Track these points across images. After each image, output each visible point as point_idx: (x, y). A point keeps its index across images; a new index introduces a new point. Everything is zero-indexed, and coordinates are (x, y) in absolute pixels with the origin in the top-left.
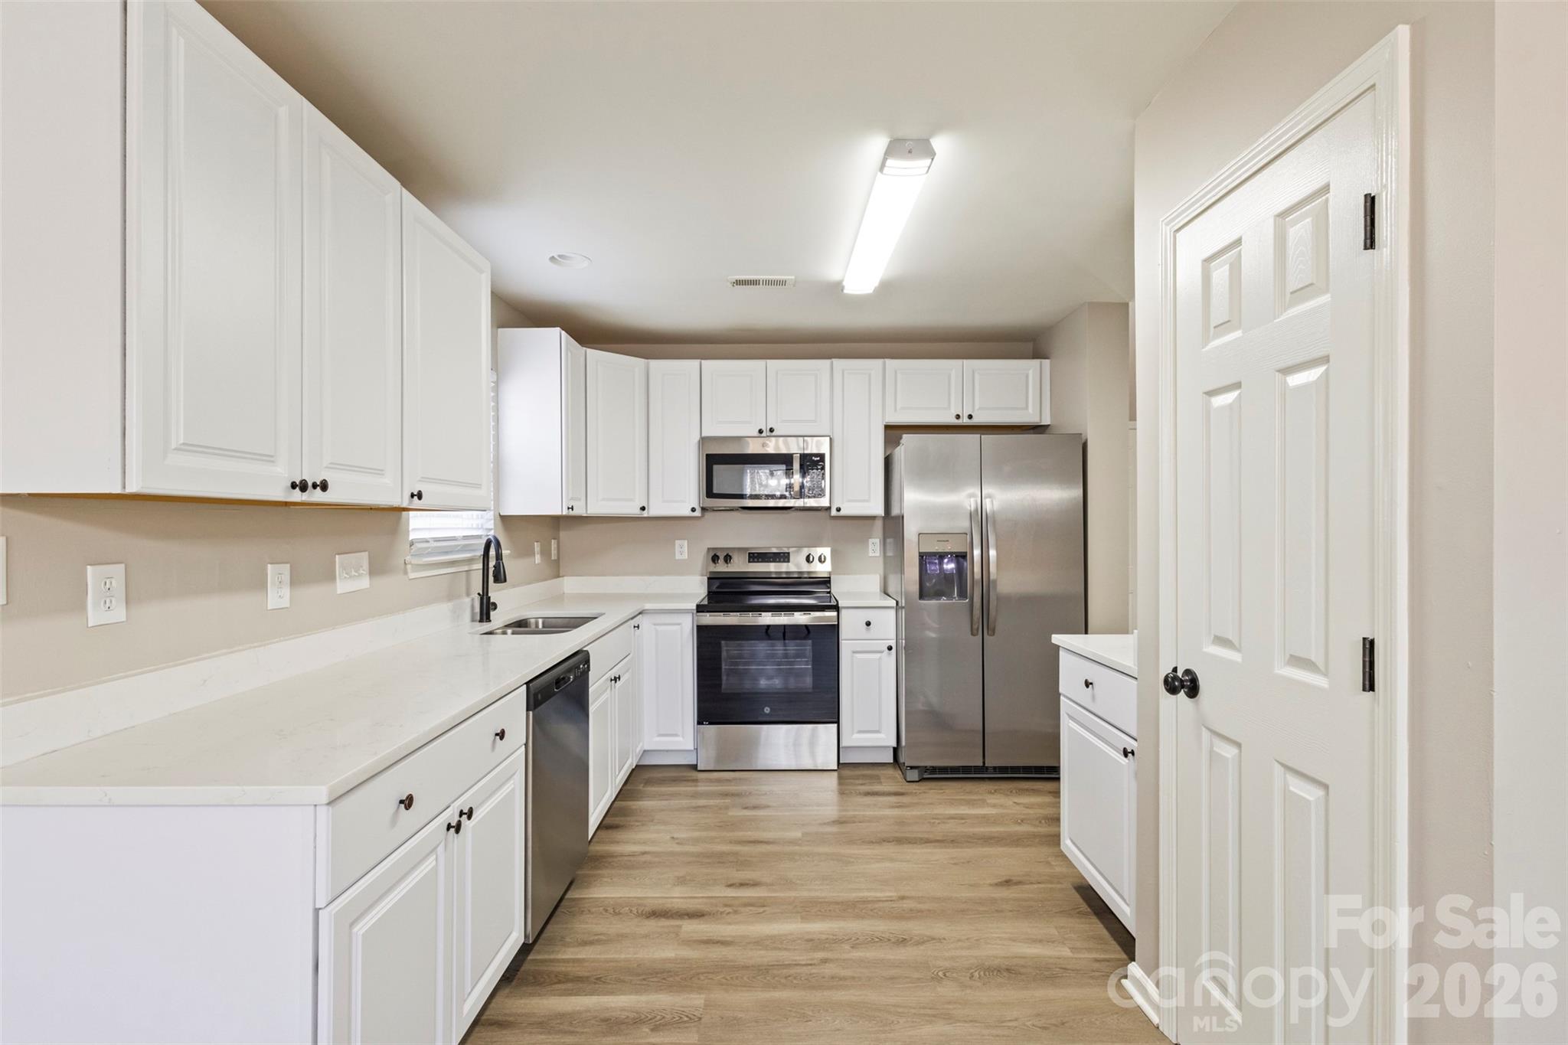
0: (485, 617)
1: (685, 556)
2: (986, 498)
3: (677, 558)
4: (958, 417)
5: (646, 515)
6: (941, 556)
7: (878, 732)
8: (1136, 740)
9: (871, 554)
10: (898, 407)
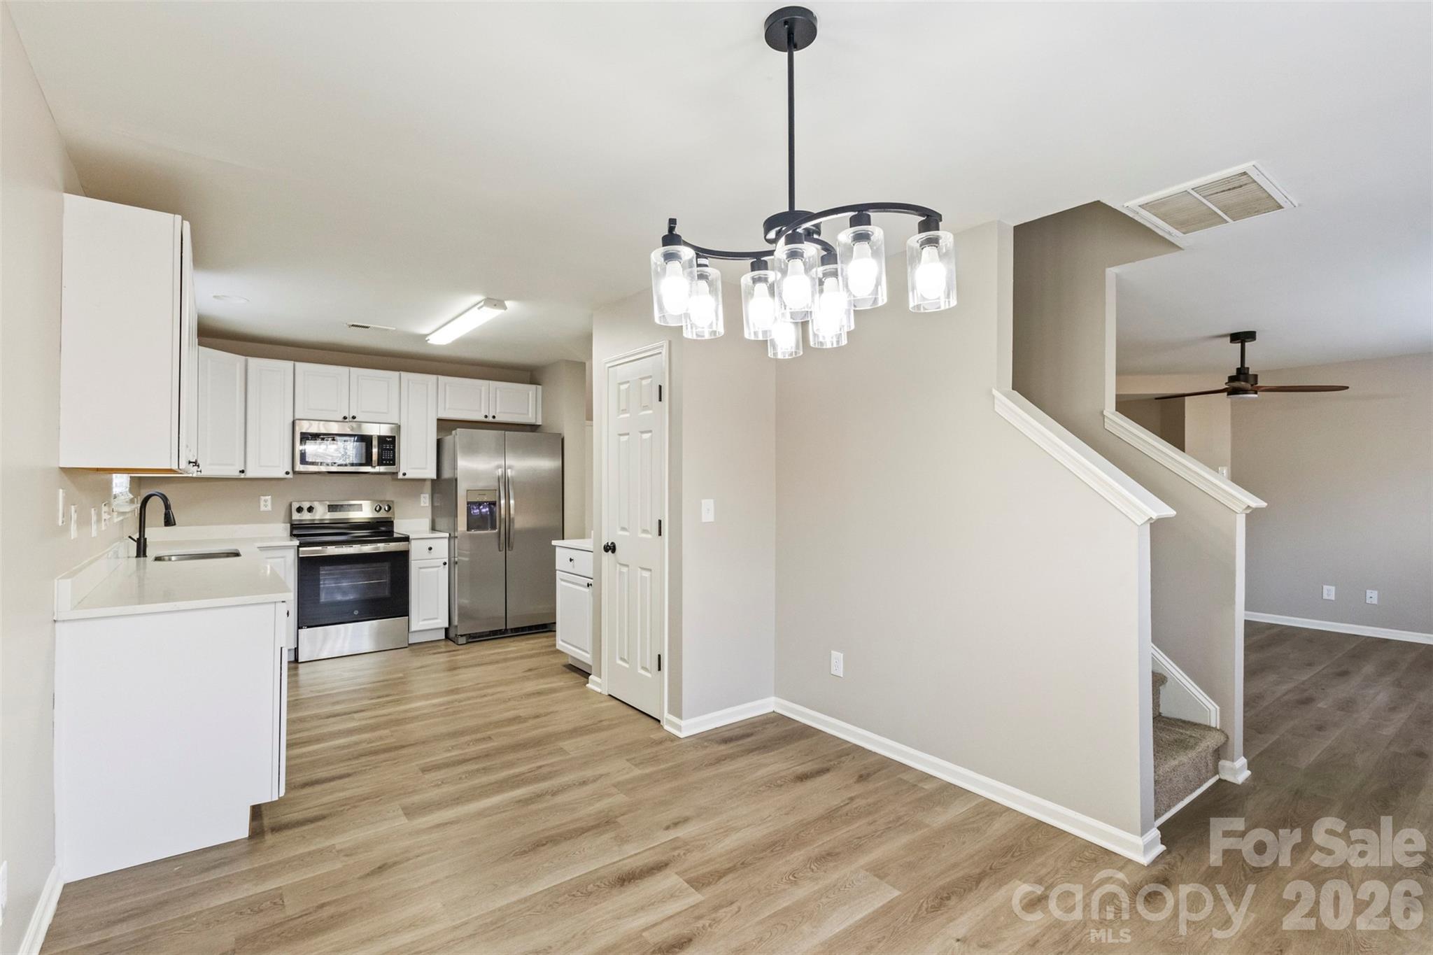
0: (142, 553)
1: (269, 508)
2: (508, 468)
3: (261, 510)
4: (486, 417)
5: (242, 477)
6: (479, 504)
7: (436, 619)
8: (592, 579)
9: (422, 504)
10: (447, 406)
